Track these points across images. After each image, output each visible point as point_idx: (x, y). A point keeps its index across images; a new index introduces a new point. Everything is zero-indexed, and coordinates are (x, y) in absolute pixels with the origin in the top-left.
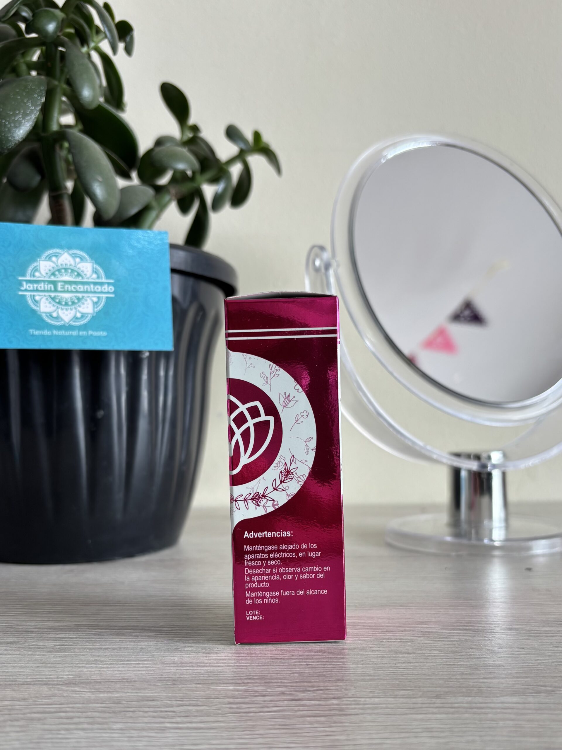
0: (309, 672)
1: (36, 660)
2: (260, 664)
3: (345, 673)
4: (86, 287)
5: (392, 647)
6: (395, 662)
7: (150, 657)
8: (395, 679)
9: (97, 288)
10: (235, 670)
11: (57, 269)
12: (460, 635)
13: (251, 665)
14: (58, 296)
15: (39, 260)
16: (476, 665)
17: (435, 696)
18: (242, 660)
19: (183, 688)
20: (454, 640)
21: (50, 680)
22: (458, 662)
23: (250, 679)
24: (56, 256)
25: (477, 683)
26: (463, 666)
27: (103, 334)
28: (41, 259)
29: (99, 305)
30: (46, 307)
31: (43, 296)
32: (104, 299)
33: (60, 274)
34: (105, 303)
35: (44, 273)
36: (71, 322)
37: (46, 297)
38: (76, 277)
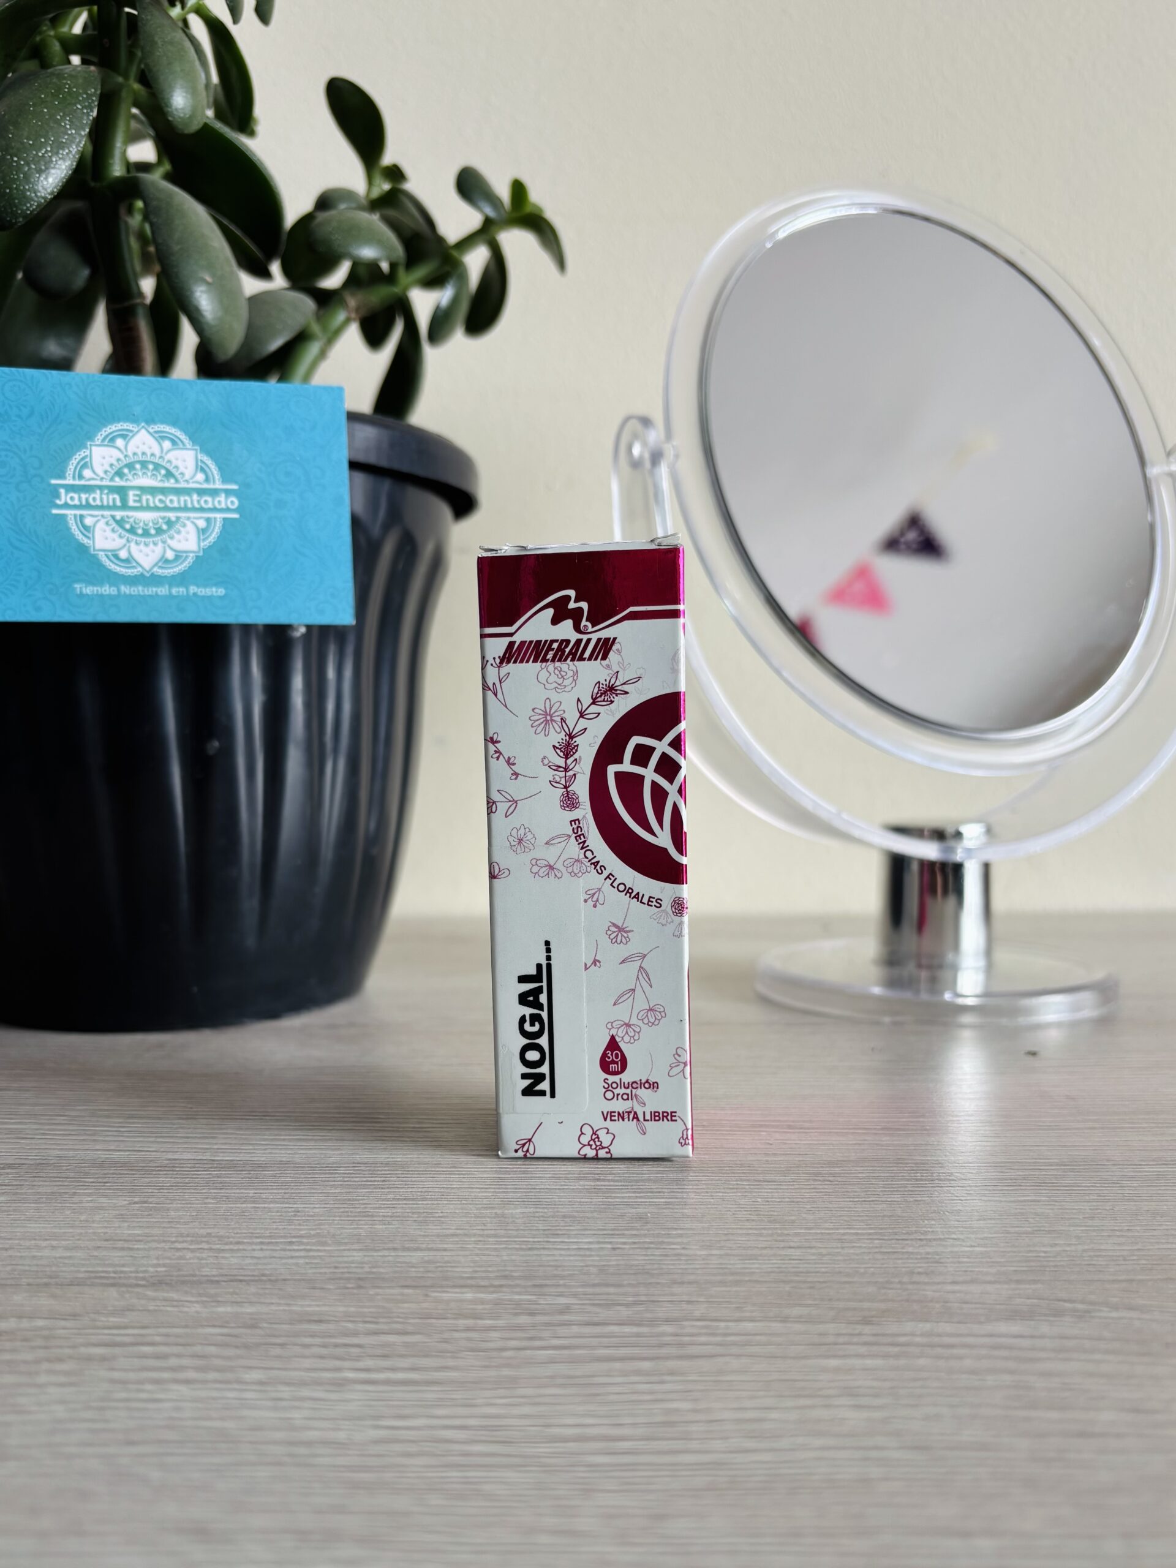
1: (94, 1233)
2: (524, 1247)
4: (182, 499)
5: (775, 1213)
7: (313, 1230)
9: (206, 502)
10: (476, 1258)
11: (125, 463)
12: (906, 1191)
13: (506, 1248)
14: (128, 517)
15: (89, 443)
18: (488, 1236)
20: (895, 1201)
23: (505, 1277)
24: (124, 437)
27: (217, 592)
28: (93, 441)
29: (210, 535)
30: (106, 538)
31: (99, 518)
32: (218, 523)
33: (132, 473)
34: (221, 532)
35: (100, 471)
36: (155, 569)
37: (106, 520)
38: (164, 479)
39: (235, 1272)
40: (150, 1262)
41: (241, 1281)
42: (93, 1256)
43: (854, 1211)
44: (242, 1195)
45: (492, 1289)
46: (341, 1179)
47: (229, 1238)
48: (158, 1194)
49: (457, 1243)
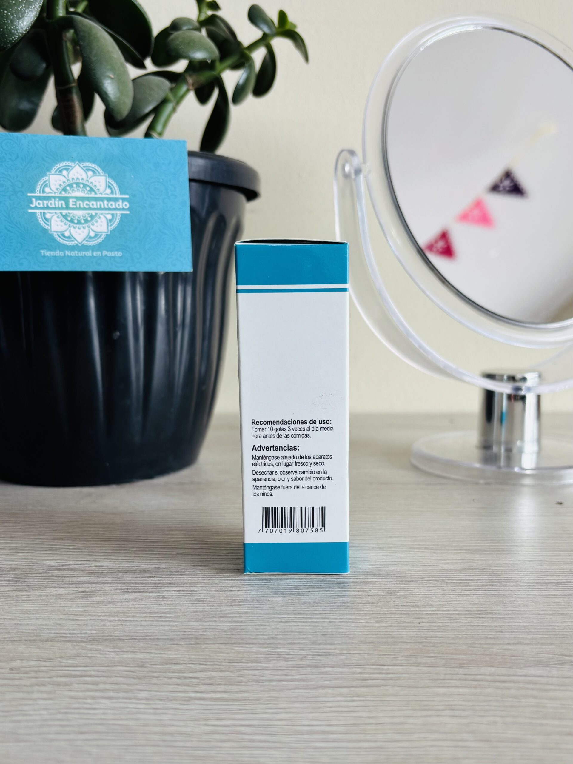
0: (332, 632)
2: (283, 620)
3: (368, 633)
4: (99, 203)
6: (419, 620)
7: (172, 609)
8: (419, 643)
9: (111, 205)
10: (258, 627)
11: (68, 184)
12: (486, 588)
14: (69, 213)
15: (48, 173)
16: (500, 626)
17: (458, 665)
18: (264, 614)
19: (206, 648)
20: (480, 595)
21: (73, 636)
22: (482, 623)
24: (67, 169)
25: (501, 650)
26: (487, 628)
27: (118, 254)
28: (51, 172)
29: (114, 223)
30: (58, 225)
31: (54, 214)
32: (118, 216)
33: (71, 189)
34: (119, 221)
35: (54, 188)
36: (84, 242)
37: (57, 215)
38: (89, 192)
39: (132, 634)
40: (88, 628)
41: (135, 639)
42: (58, 624)
43: (458, 600)
44: (135, 588)
45: (266, 646)
46: (187, 578)
47: (129, 614)
48: (91, 587)
49: (248, 618)
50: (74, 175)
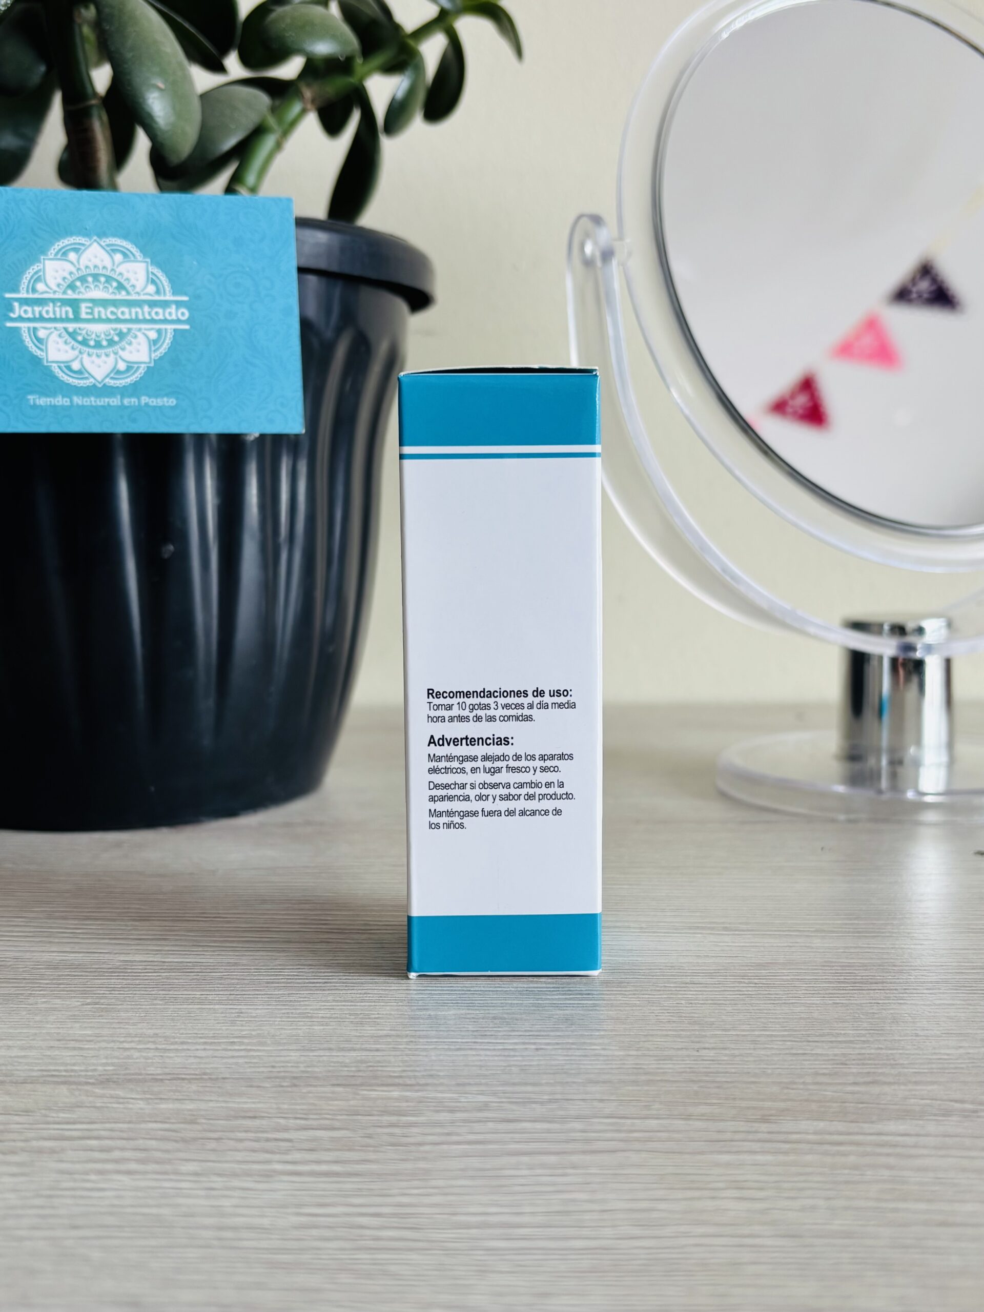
0: (538, 1065)
2: (453, 1047)
4: (133, 310)
5: (696, 1015)
6: (697, 1046)
9: (157, 313)
10: (406, 1058)
11: (77, 276)
13: (435, 1048)
14: (79, 329)
15: (42, 257)
16: (844, 1055)
19: (309, 1092)
21: (73, 1074)
22: (812, 1050)
23: (431, 1076)
24: (76, 250)
26: (819, 1058)
27: (168, 402)
28: (46, 255)
29: (162, 345)
30: (59, 350)
31: (53, 330)
32: (169, 334)
33: (84, 286)
34: (171, 342)
35: (53, 284)
36: (107, 380)
37: (59, 332)
38: (116, 291)
39: (178, 1071)
40: (99, 1061)
41: (183, 1079)
42: (45, 1056)
47: (174, 1038)
50: (90, 261)
